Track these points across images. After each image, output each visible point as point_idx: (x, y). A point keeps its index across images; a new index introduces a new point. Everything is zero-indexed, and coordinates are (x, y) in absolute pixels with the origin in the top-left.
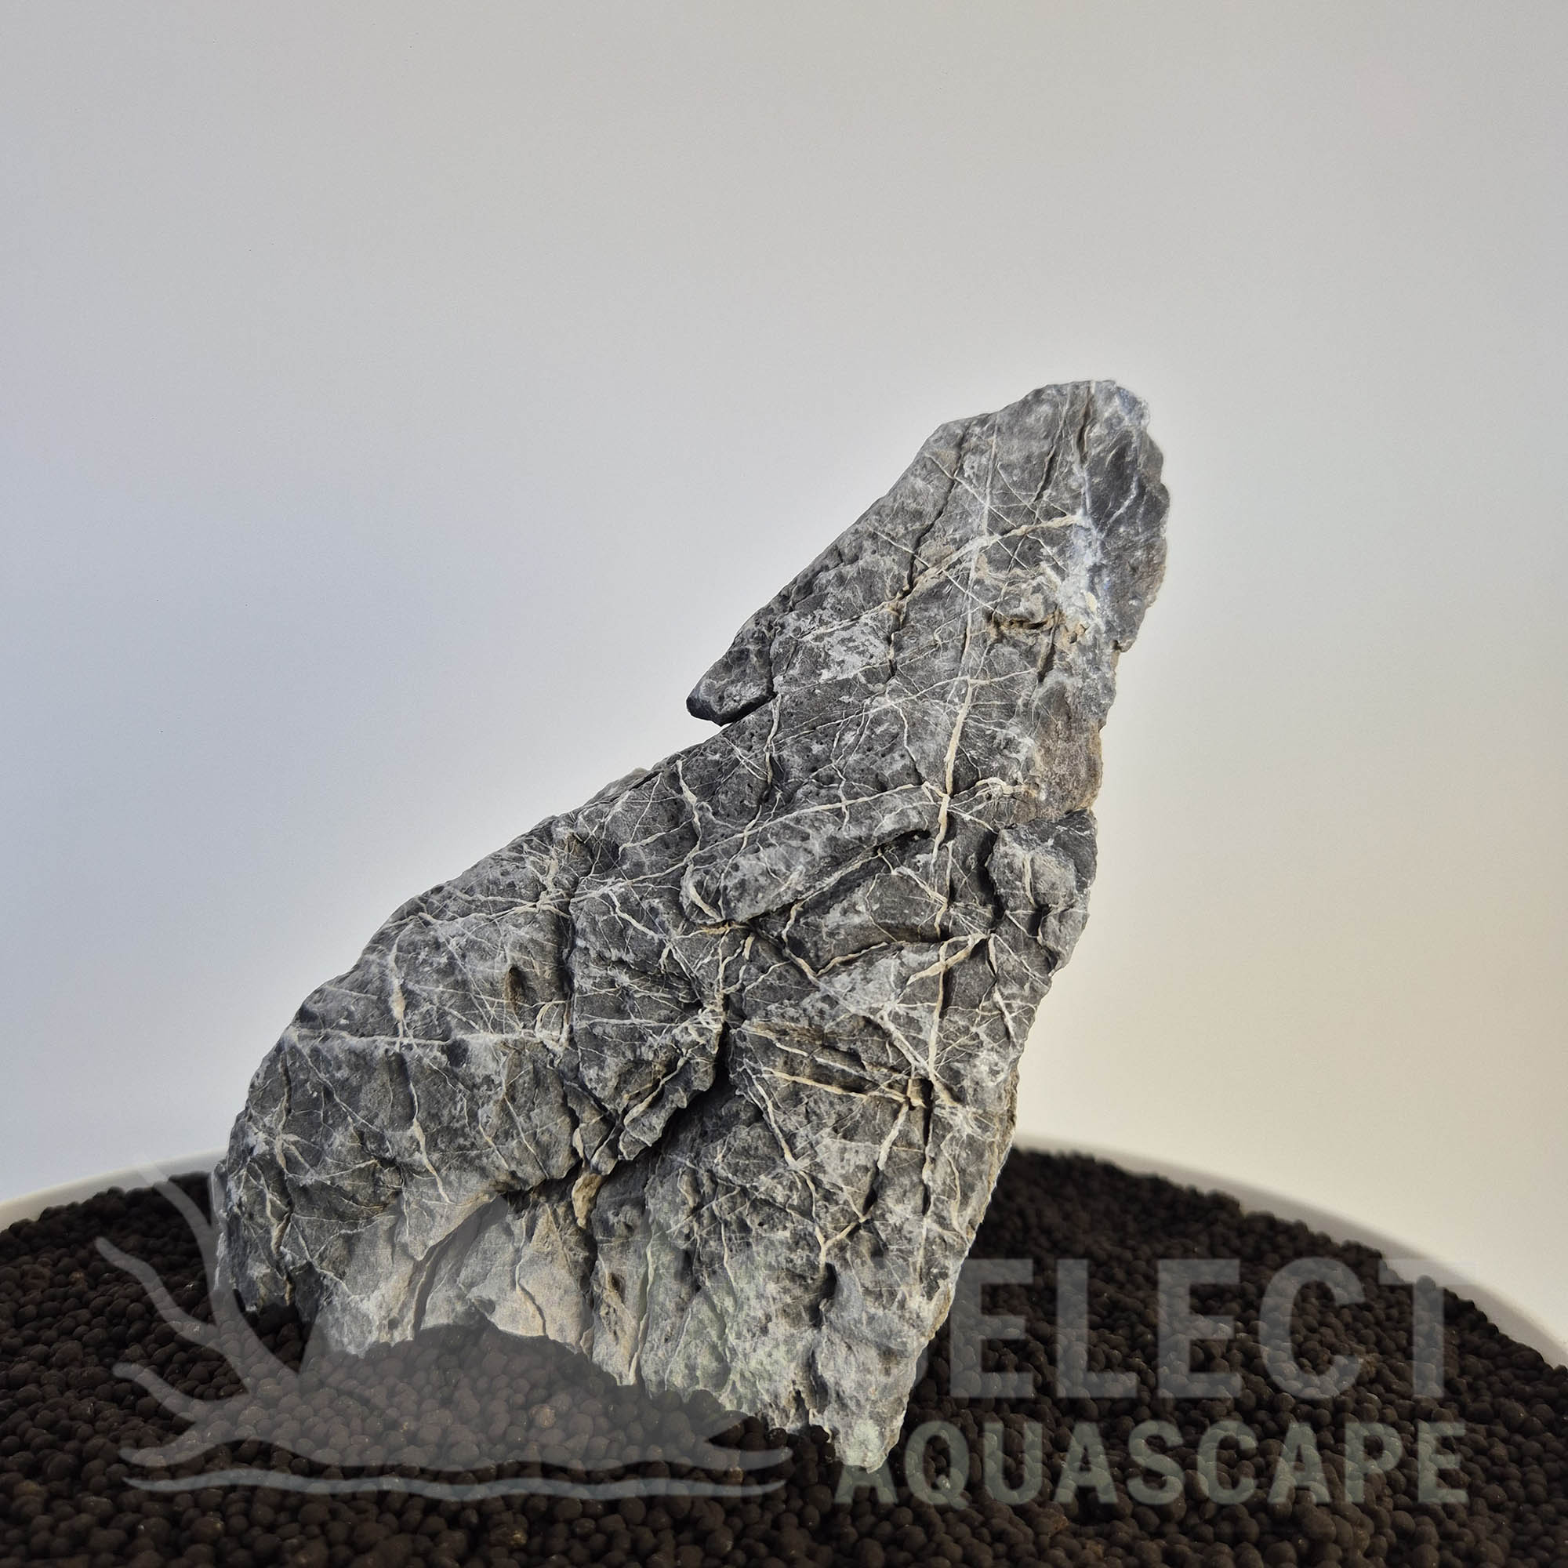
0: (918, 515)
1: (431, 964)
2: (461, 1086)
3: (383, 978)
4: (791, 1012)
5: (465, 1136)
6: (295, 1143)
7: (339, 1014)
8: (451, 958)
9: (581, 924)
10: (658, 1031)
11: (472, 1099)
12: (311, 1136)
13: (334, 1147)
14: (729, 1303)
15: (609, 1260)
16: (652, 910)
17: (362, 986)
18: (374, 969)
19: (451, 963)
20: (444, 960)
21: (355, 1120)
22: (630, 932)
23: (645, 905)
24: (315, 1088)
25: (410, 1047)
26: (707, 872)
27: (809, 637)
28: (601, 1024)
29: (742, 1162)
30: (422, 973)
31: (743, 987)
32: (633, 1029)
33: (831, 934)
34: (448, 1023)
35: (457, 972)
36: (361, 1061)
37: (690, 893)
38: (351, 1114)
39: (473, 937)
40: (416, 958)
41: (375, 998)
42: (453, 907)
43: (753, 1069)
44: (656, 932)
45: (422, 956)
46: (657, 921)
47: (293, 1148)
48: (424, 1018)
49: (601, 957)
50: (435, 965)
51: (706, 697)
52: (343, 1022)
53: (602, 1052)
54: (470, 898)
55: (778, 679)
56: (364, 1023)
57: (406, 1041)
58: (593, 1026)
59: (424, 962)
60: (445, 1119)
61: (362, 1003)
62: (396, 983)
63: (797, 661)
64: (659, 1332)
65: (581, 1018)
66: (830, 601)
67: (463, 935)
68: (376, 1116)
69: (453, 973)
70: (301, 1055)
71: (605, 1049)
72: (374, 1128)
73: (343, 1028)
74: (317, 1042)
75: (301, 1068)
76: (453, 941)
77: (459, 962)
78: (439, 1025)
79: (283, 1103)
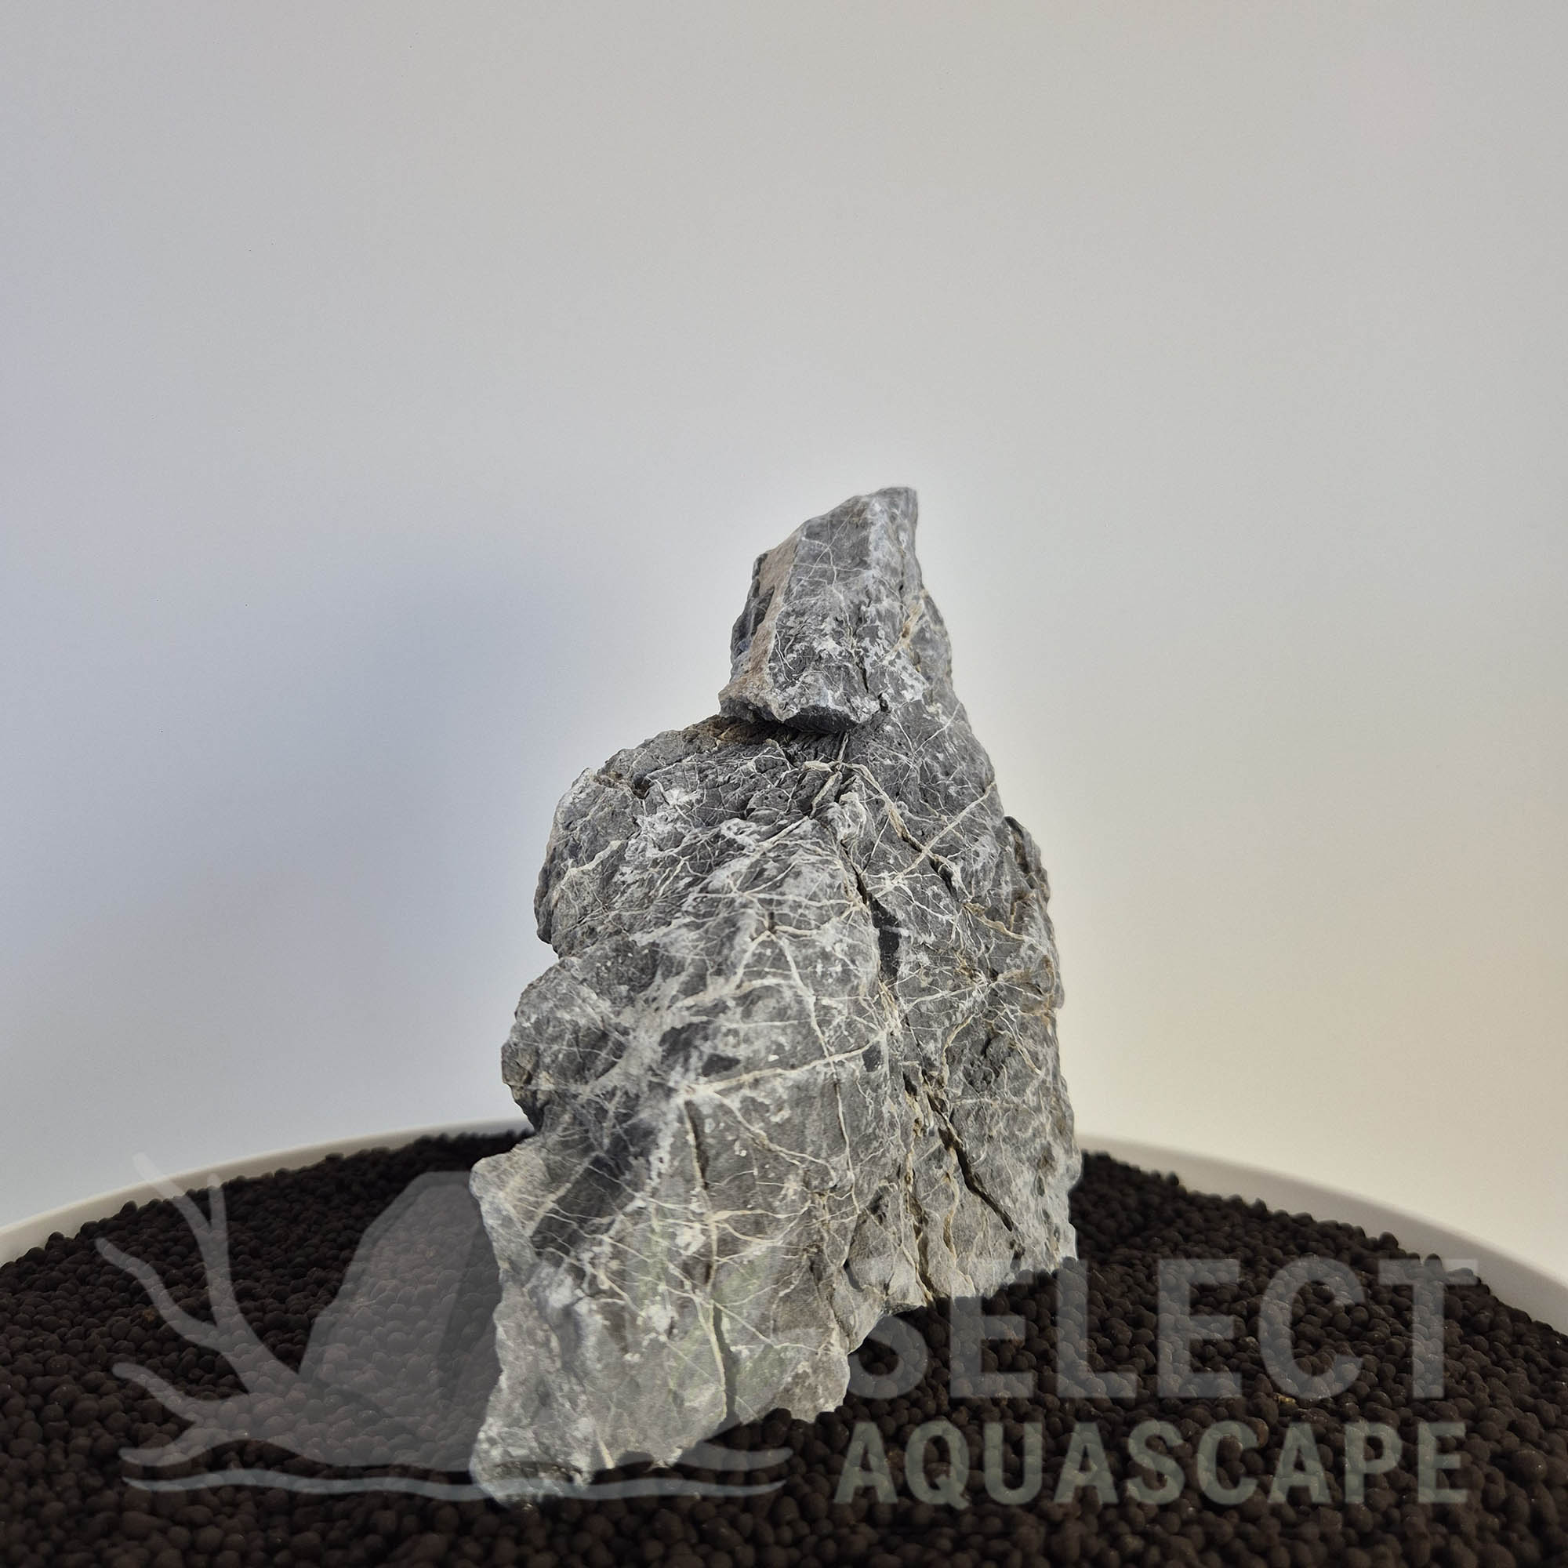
0: (894, 572)
1: (831, 975)
2: (869, 1091)
3: (799, 1000)
4: (1018, 961)
5: (876, 1138)
6: (727, 1221)
7: (769, 1050)
8: (844, 965)
9: (900, 916)
10: (962, 997)
11: (876, 1100)
12: (746, 1203)
13: (789, 1199)
14: (1008, 1202)
15: (936, 1210)
16: (936, 896)
17: (781, 1014)
18: (788, 994)
19: (846, 971)
20: (839, 968)
21: (803, 1160)
22: (929, 917)
23: (929, 893)
24: (744, 1147)
25: (841, 1063)
26: (964, 859)
27: (885, 663)
28: (923, 1002)
29: (1016, 1084)
30: (829, 985)
31: (988, 949)
32: (943, 1001)
33: (1006, 900)
34: (859, 1030)
35: (853, 978)
36: (802, 1096)
37: (957, 880)
38: (794, 1157)
39: (850, 941)
40: (815, 972)
41: (796, 1022)
42: (811, 916)
43: (1013, 1012)
44: (942, 913)
45: (819, 969)
46: (941, 905)
47: (727, 1226)
48: (836, 1032)
49: (916, 942)
50: (834, 975)
51: (839, 708)
52: (773, 1058)
53: (930, 1026)
54: (819, 905)
55: (885, 696)
56: (794, 1054)
57: (837, 1058)
58: (917, 1006)
59: (824, 974)
60: (863, 1128)
61: (789, 1031)
62: (810, 1000)
63: (886, 680)
64: (974, 1249)
65: (909, 1002)
66: (881, 633)
67: (841, 941)
68: (821, 1148)
69: (850, 980)
70: (728, 1112)
71: (931, 1022)
72: (820, 1161)
73: (773, 1065)
74: (747, 1092)
75: (728, 1128)
76: (838, 947)
77: (852, 967)
78: (851, 1035)
79: (699, 1181)
